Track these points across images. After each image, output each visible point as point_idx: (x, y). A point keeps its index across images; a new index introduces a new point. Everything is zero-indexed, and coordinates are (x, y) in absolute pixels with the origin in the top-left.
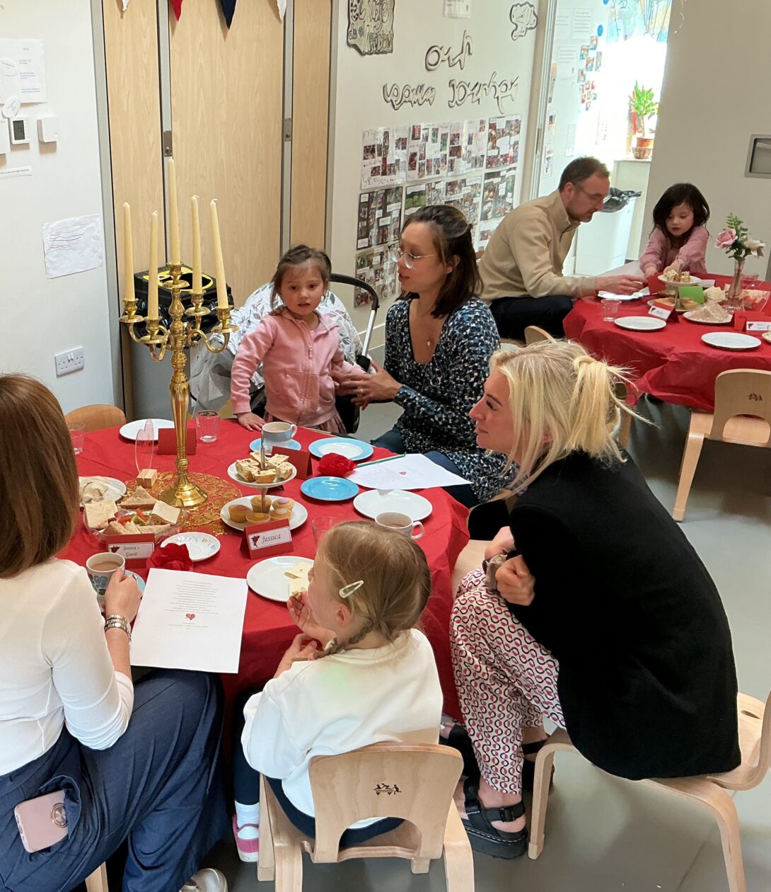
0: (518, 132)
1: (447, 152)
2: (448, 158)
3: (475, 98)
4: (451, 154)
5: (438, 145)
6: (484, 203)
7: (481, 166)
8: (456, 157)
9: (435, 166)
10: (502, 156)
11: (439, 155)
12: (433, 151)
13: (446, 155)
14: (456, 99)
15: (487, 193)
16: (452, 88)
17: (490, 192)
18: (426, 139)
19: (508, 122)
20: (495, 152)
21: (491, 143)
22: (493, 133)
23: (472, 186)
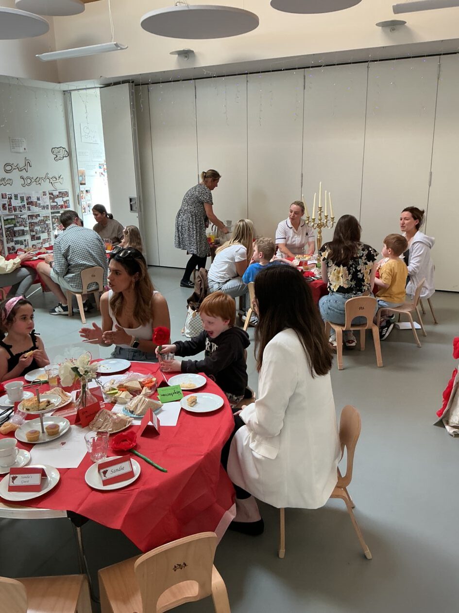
0: (68, 196)
1: (25, 203)
2: (26, 206)
3: (37, 183)
4: (27, 204)
5: (19, 201)
6: (53, 223)
7: (48, 208)
8: (31, 206)
9: (19, 209)
10: (59, 205)
11: (21, 205)
12: (15, 203)
13: (25, 205)
14: (26, 183)
15: (54, 220)
16: (22, 179)
17: (55, 219)
18: (11, 198)
19: (59, 192)
20: (55, 204)
21: (51, 201)
22: (52, 196)
23: (44, 217)
